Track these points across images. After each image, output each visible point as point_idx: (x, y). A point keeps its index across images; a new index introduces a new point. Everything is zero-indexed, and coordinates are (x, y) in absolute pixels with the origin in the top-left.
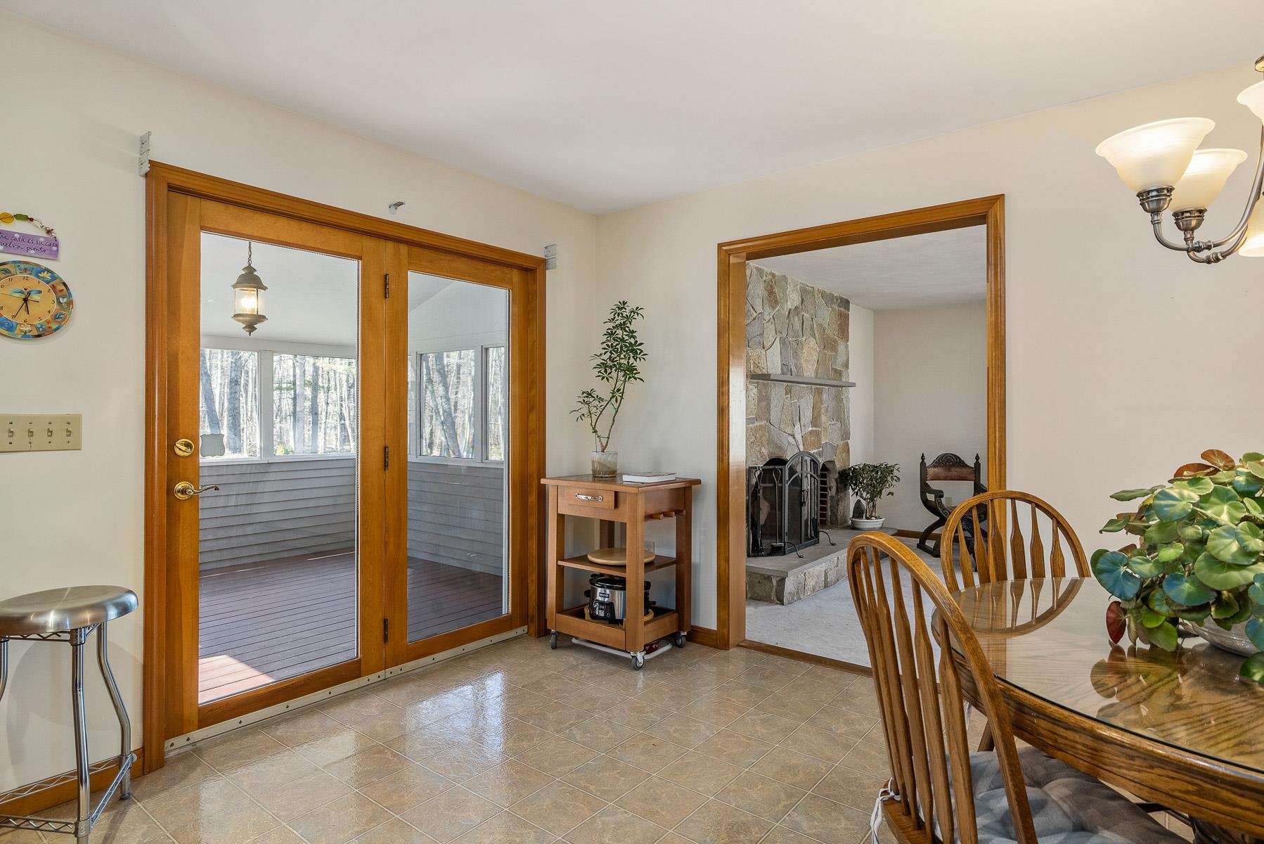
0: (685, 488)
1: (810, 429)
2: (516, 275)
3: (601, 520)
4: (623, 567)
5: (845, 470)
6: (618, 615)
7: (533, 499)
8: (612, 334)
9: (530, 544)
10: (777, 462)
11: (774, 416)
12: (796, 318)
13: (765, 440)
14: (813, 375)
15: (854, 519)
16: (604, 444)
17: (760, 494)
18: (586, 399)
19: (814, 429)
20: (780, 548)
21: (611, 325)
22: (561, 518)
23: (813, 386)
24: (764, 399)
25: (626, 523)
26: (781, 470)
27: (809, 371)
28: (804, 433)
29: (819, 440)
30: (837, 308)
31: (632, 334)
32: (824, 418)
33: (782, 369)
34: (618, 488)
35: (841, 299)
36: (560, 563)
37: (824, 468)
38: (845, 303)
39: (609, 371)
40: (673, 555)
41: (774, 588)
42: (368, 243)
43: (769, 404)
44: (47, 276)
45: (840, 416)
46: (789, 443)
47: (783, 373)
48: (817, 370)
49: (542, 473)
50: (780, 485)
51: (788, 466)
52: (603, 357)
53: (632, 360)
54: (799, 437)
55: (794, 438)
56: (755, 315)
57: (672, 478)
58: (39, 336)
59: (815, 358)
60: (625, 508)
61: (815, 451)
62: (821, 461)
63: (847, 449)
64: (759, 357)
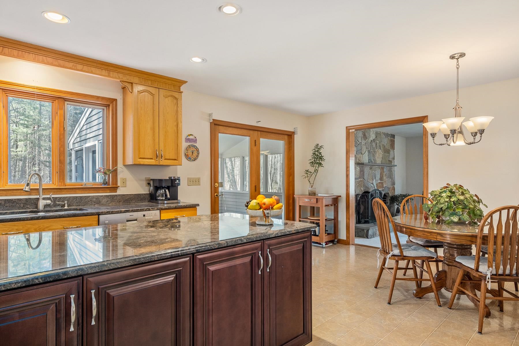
0: (336, 198)
1: (379, 181)
2: (286, 137)
3: (311, 206)
4: (319, 220)
5: (393, 196)
6: (317, 234)
7: (291, 201)
8: (314, 153)
9: (290, 214)
10: (366, 193)
11: (366, 177)
12: (374, 143)
13: (362, 185)
14: (380, 163)
15: (396, 214)
16: (312, 185)
17: (361, 203)
18: (307, 172)
19: (381, 181)
20: (368, 221)
21: (314, 151)
22: (300, 206)
23: (380, 167)
24: (362, 172)
25: (320, 207)
26: (368, 195)
27: (379, 161)
28: (376, 183)
29: (383, 186)
30: (390, 138)
31: (320, 153)
32: (384, 178)
33: (368, 161)
34: (317, 197)
35: (391, 135)
36: (300, 219)
37: (385, 195)
38: (393, 136)
39: (314, 164)
40: (333, 218)
41: (365, 233)
42: (251, 132)
43: (364, 173)
44: (195, 147)
45: (391, 176)
46: (371, 186)
47: (369, 162)
48: (382, 161)
49: (294, 194)
50: (367, 200)
51: (370, 194)
52: (312, 160)
53: (320, 161)
54: (375, 184)
55: (373, 184)
56: (359, 143)
57: (333, 195)
58: (194, 160)
59: (381, 157)
60: (319, 203)
61: (381, 189)
62: (383, 193)
63: (394, 189)
64: (360, 157)
